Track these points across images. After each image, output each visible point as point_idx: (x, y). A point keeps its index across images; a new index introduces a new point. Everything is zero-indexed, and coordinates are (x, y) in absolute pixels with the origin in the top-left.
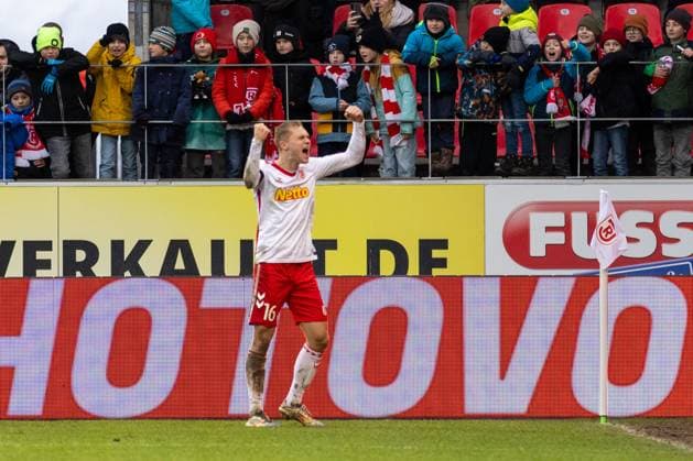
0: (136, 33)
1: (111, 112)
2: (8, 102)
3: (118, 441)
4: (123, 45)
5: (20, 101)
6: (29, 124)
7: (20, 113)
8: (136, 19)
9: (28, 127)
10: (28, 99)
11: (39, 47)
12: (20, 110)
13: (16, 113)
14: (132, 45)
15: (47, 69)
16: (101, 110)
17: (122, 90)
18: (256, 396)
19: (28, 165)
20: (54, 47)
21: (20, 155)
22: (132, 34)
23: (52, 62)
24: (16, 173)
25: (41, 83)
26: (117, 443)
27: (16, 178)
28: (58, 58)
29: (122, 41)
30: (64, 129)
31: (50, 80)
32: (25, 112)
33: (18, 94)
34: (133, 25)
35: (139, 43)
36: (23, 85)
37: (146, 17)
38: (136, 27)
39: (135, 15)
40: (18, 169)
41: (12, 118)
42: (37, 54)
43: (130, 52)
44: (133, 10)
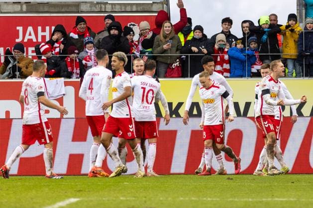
0: (300, 18)
1: (290, 49)
2: (248, 46)
3: (293, 183)
4: (294, 22)
5: (253, 45)
6: (257, 54)
7: (253, 51)
8: (300, 12)
9: (257, 56)
10: (257, 44)
11: (261, 24)
12: (253, 49)
13: (251, 50)
14: (298, 23)
15: (264, 32)
16: (286, 49)
17: (294, 41)
18: (272, 160)
19: (256, 71)
20: (267, 24)
21: (253, 67)
22: (298, 18)
23: (266, 30)
24: (252, 75)
25: (261, 38)
26: (293, 184)
27: (251, 77)
28: (268, 28)
29: (294, 21)
30: (270, 57)
31: (265, 37)
32: (256, 50)
33: (253, 43)
34: (298, 14)
35: (301, 22)
36: (254, 39)
37: (304, 11)
38: (300, 15)
39: (299, 10)
40: (252, 73)
41: (250, 52)
42: (260, 26)
43: (297, 25)
44: (299, 8)
